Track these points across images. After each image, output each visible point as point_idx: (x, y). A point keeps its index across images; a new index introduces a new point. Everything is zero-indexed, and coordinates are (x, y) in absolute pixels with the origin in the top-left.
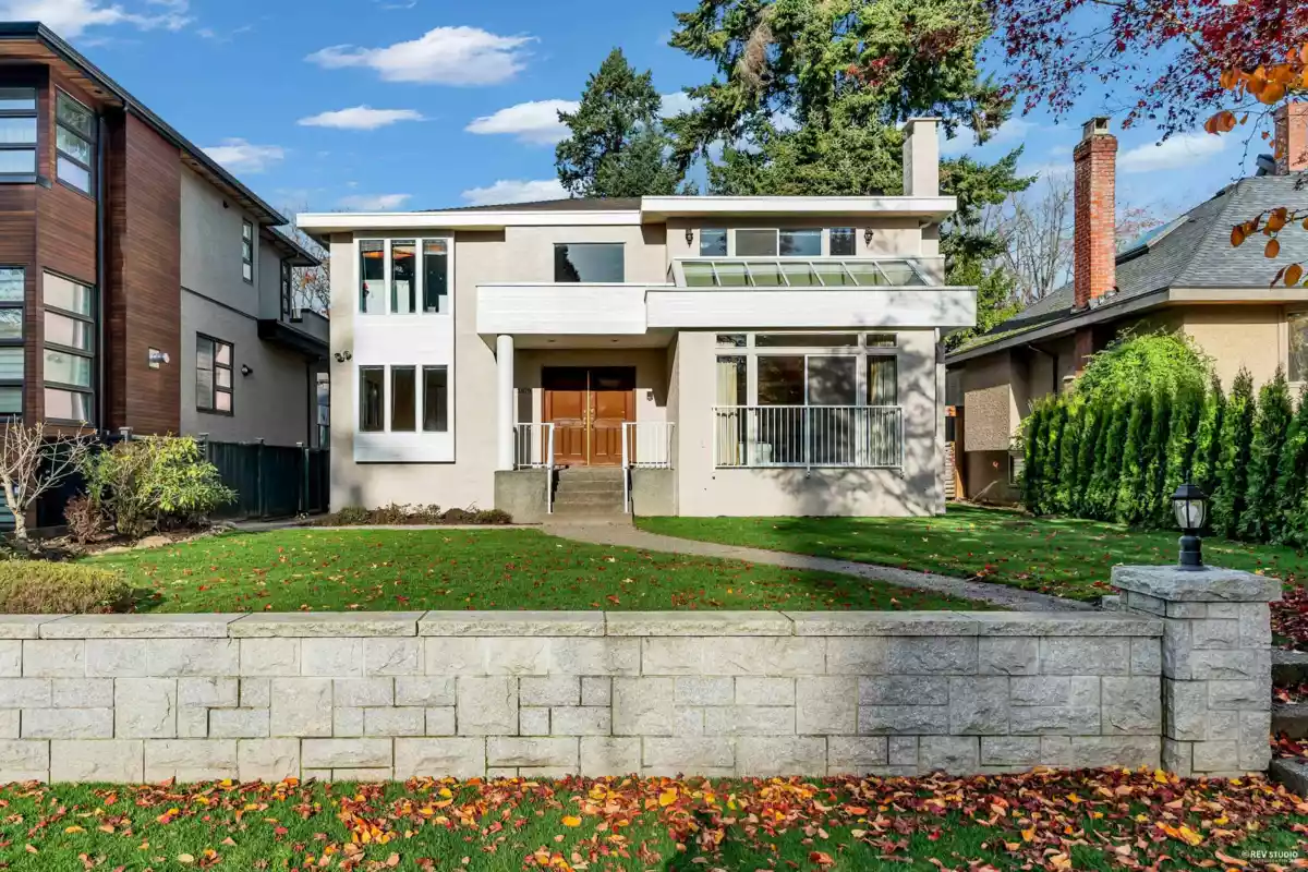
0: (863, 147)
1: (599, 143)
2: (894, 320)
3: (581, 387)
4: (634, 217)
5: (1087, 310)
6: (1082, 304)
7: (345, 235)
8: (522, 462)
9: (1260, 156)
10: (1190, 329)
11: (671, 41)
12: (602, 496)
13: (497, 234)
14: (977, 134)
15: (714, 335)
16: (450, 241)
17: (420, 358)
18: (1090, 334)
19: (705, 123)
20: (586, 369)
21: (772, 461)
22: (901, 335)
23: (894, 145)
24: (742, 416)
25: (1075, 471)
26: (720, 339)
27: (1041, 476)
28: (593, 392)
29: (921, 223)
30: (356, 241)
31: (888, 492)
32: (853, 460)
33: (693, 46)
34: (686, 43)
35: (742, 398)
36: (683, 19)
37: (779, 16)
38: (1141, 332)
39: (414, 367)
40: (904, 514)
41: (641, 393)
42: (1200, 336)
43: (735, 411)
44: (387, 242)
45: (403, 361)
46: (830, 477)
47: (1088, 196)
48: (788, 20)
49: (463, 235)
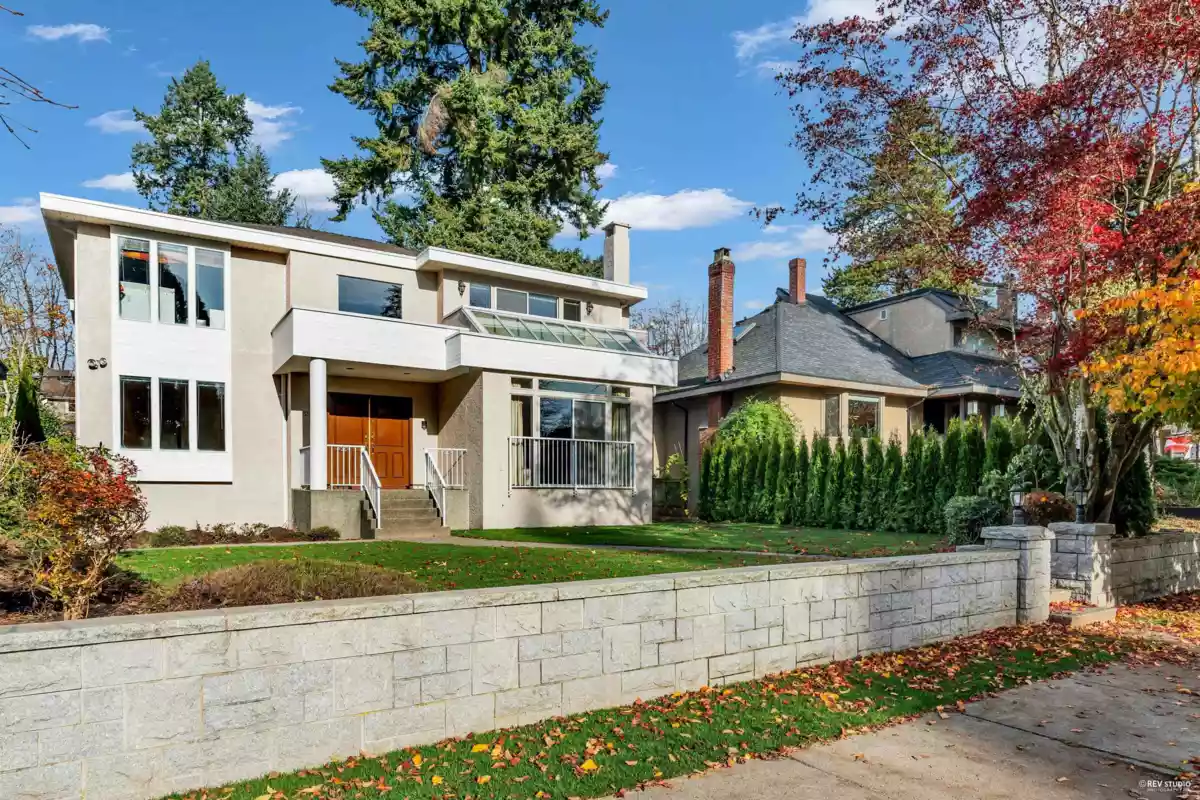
0: (520, 227)
1: (183, 155)
2: (625, 376)
3: (362, 413)
4: (413, 262)
5: (718, 382)
6: (713, 376)
7: (103, 228)
8: (335, 482)
9: (778, 289)
10: (784, 399)
11: (331, 85)
12: (418, 513)
13: (281, 257)
14: (579, 231)
15: (508, 377)
16: (227, 254)
17: (193, 373)
18: (720, 398)
19: (367, 174)
20: (368, 396)
21: (542, 482)
22: (633, 389)
23: (541, 230)
24: (527, 445)
25: (739, 490)
26: (514, 381)
27: (713, 494)
28: (374, 420)
29: (621, 304)
30: (114, 236)
31: (619, 507)
32: (604, 484)
33: (356, 97)
34: (348, 91)
35: (527, 431)
36: (345, 68)
37: (454, 98)
38: (760, 398)
39: (187, 382)
40: (626, 523)
41: (417, 423)
42: (790, 404)
43: (521, 441)
44: (153, 244)
45: (174, 374)
46: (583, 495)
47: (719, 302)
48: (463, 103)
49: (241, 250)
